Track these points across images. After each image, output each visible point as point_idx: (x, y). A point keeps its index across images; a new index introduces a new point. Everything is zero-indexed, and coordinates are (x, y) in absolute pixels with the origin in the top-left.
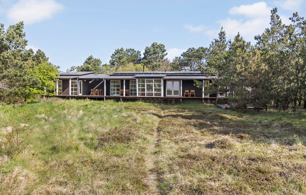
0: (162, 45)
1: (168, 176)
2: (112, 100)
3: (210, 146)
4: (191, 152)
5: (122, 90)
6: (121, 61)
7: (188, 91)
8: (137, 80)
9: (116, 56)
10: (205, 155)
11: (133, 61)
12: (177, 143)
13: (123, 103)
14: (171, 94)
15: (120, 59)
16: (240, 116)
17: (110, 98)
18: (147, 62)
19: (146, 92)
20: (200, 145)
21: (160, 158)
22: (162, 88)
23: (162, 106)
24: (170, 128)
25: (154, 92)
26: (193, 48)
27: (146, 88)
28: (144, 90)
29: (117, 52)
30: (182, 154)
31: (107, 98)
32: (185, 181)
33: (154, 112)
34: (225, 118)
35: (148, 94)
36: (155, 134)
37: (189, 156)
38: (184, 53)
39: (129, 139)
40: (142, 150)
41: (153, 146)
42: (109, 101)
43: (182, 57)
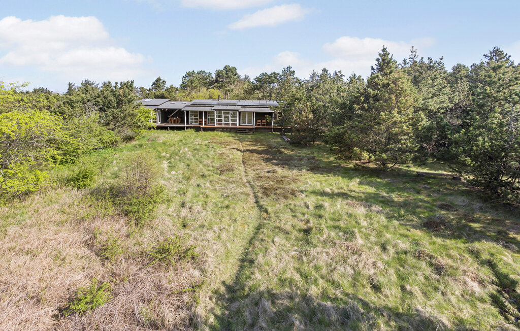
0: (234, 68)
1: (253, 183)
2: (192, 129)
3: (269, 172)
4: (261, 175)
5: (201, 120)
6: (194, 85)
7: (260, 121)
8: (215, 112)
9: (187, 78)
10: (266, 176)
11: (205, 84)
12: (254, 171)
13: (203, 132)
14: (245, 123)
15: (193, 83)
16: (292, 150)
17: (191, 128)
18: (219, 86)
19: (223, 122)
20: (264, 172)
21: (248, 177)
22: (238, 119)
23: (239, 137)
24: (250, 162)
25: (230, 122)
26: (266, 73)
27: (223, 119)
28: (221, 120)
29: (188, 75)
30: (257, 176)
31: (187, 128)
32: (259, 184)
33: (236, 146)
34: (282, 153)
35: (225, 124)
36: (243, 166)
37: (260, 177)
38: (257, 78)
39: (233, 170)
40: (240, 174)
41: (244, 173)
42: (190, 130)
43: (255, 82)
